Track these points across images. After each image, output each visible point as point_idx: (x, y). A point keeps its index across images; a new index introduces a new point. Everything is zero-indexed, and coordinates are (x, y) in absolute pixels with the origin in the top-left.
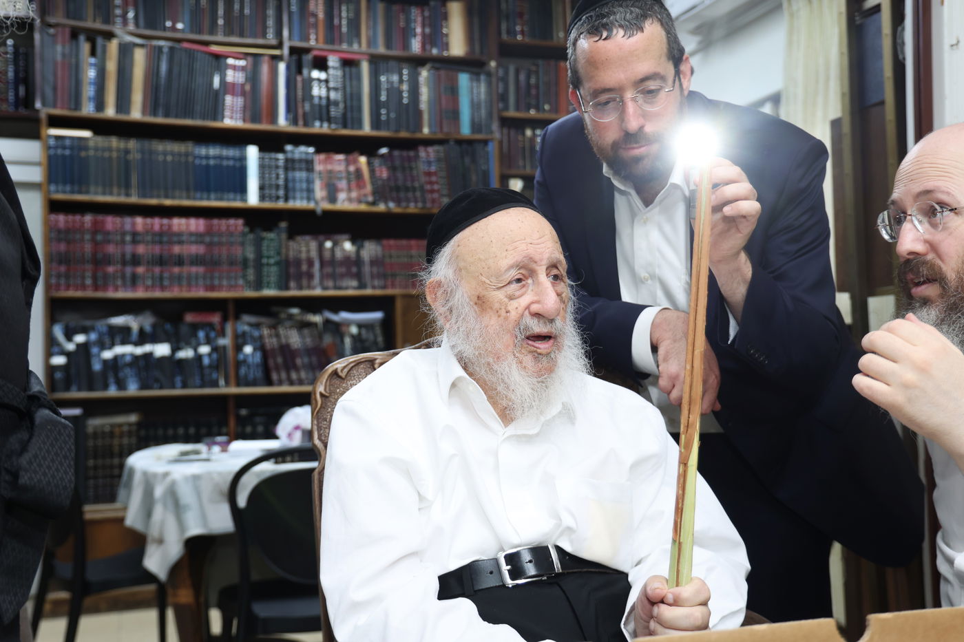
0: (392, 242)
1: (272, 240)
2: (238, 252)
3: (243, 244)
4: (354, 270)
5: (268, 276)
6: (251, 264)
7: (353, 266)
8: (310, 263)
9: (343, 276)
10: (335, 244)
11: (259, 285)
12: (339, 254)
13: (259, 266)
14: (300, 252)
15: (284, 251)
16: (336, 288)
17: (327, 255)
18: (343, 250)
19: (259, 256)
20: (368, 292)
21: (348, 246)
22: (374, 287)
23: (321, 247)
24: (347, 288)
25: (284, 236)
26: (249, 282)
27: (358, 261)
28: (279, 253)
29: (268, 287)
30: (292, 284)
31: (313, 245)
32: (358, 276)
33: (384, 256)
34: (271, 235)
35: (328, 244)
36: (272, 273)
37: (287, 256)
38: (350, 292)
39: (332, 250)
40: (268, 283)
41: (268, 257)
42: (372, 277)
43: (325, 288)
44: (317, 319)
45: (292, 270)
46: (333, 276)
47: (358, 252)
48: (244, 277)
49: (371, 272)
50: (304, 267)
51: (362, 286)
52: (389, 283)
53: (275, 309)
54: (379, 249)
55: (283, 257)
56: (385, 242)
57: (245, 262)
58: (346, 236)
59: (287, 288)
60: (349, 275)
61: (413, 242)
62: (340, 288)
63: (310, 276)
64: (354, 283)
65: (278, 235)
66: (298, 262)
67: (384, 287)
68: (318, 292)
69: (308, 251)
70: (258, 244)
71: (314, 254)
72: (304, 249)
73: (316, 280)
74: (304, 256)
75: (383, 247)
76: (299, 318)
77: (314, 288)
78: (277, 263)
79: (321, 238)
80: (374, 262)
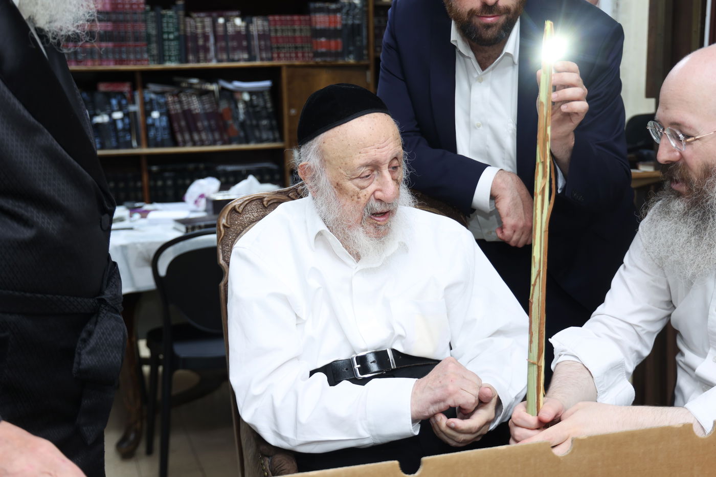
0: (277, 18)
1: (171, 17)
2: (141, 28)
3: (145, 21)
4: (245, 43)
5: (169, 50)
6: (154, 39)
7: (244, 38)
8: (206, 38)
9: (234, 49)
10: (227, 20)
11: (161, 59)
12: (230, 30)
13: (161, 41)
14: (196, 27)
15: (182, 27)
16: (229, 60)
17: (220, 30)
18: (235, 26)
19: (160, 32)
20: (258, 63)
21: (238, 21)
22: (262, 59)
23: (214, 23)
24: (239, 60)
25: (181, 13)
26: (153, 56)
27: (248, 36)
28: (178, 29)
29: (170, 60)
30: (191, 57)
31: (208, 21)
32: (249, 49)
33: (270, 30)
34: (170, 13)
35: (221, 21)
36: (173, 47)
37: (185, 31)
38: (242, 64)
39: (225, 25)
40: (170, 56)
41: (169, 33)
42: (261, 50)
43: (219, 61)
44: (214, 87)
45: (190, 44)
46: (226, 50)
47: (247, 27)
48: (148, 51)
49: (260, 46)
50: (201, 42)
51: (251, 58)
52: (275, 55)
53: (176, 79)
54: (266, 23)
55: (182, 33)
56: (271, 18)
57: (148, 36)
58: (237, 13)
59: (187, 61)
60: (240, 48)
61: (296, 18)
62: (233, 61)
63: (206, 50)
64: (246, 56)
65: (176, 12)
66: (195, 37)
67: (272, 59)
68: (213, 64)
69: (204, 27)
70: (159, 20)
71: (208, 30)
72: (199, 25)
73: (212, 53)
74: (199, 31)
75: (269, 21)
76: (198, 86)
77: (210, 61)
78: (176, 38)
79: (214, 14)
80: (262, 37)
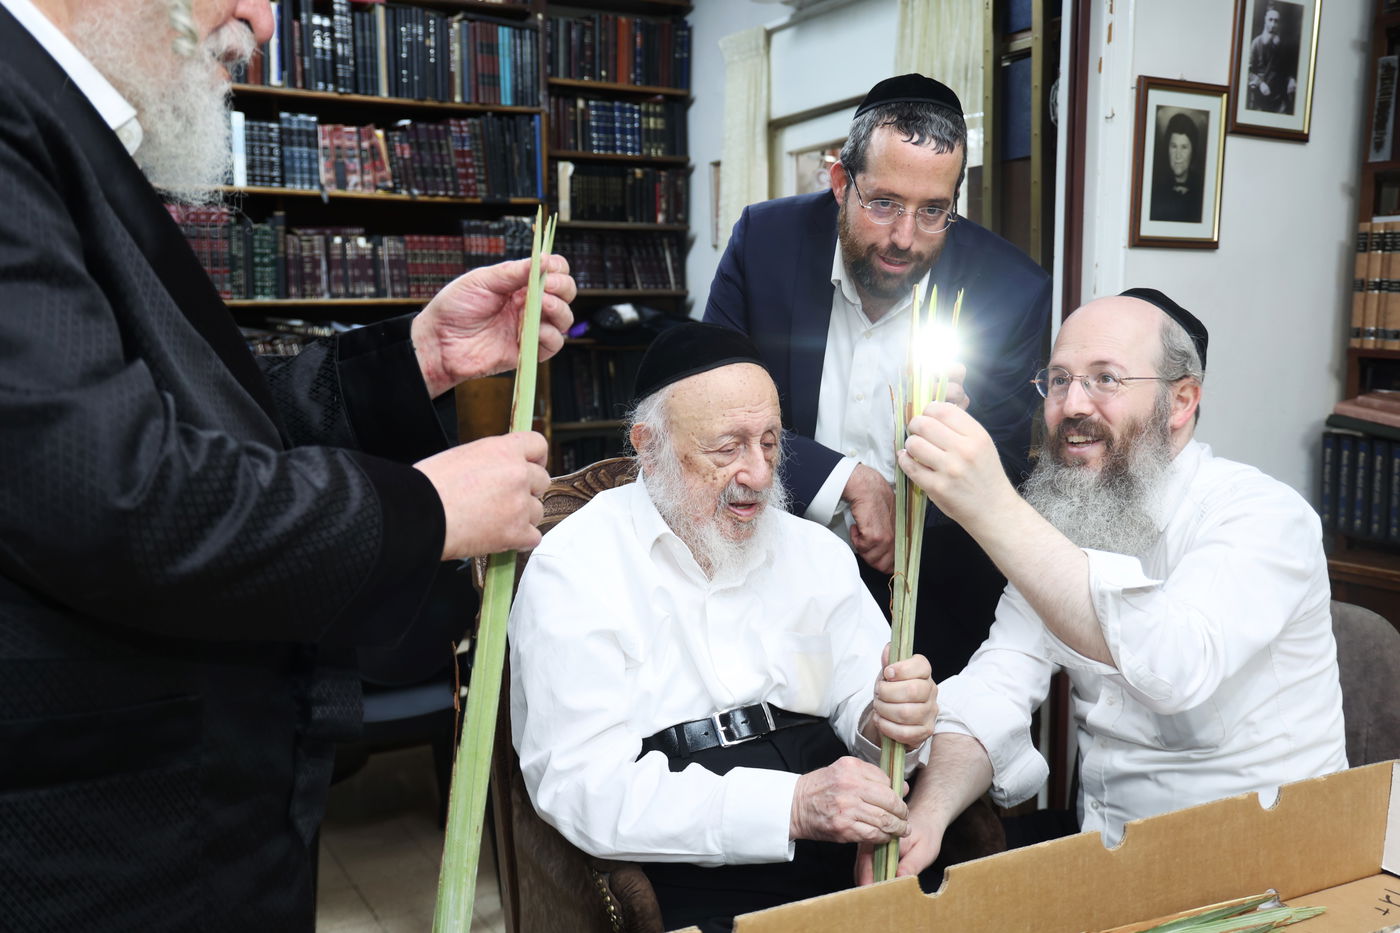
0: (416, 238)
1: (265, 233)
2: (222, 248)
3: (228, 238)
4: (370, 272)
5: (262, 279)
6: (241, 263)
7: (369, 266)
8: (316, 264)
9: (356, 280)
10: (346, 240)
11: (251, 292)
12: (350, 252)
13: (250, 267)
14: (301, 249)
15: (281, 248)
16: (348, 295)
17: (336, 253)
18: (357, 247)
19: (250, 253)
20: (389, 300)
21: (362, 242)
22: (394, 295)
23: (328, 242)
24: (361, 295)
25: (281, 228)
26: (239, 286)
27: (375, 261)
28: (275, 251)
29: (263, 294)
30: (293, 290)
31: (318, 240)
32: (376, 280)
33: (406, 255)
34: (267, 228)
35: (338, 240)
36: (267, 274)
37: (285, 252)
38: (366, 300)
39: (343, 246)
40: (263, 288)
41: (263, 255)
42: (393, 281)
43: (333, 296)
44: (325, 332)
45: (292, 272)
46: (344, 280)
47: (374, 250)
48: (231, 280)
49: (392, 276)
50: (308, 269)
51: (380, 293)
52: (413, 289)
53: (270, 320)
54: (400, 245)
55: (281, 255)
56: (407, 238)
57: (233, 259)
58: (361, 230)
59: (288, 295)
60: (363, 278)
61: (442, 239)
62: (354, 296)
63: (316, 280)
64: (372, 290)
65: (273, 228)
66: (300, 262)
67: (408, 294)
68: (326, 300)
69: (312, 248)
70: (248, 241)
71: (319, 252)
72: (306, 245)
73: (324, 284)
74: (305, 254)
75: (405, 244)
76: (302, 330)
77: (322, 295)
78: (273, 263)
79: (328, 232)
80: (395, 263)
